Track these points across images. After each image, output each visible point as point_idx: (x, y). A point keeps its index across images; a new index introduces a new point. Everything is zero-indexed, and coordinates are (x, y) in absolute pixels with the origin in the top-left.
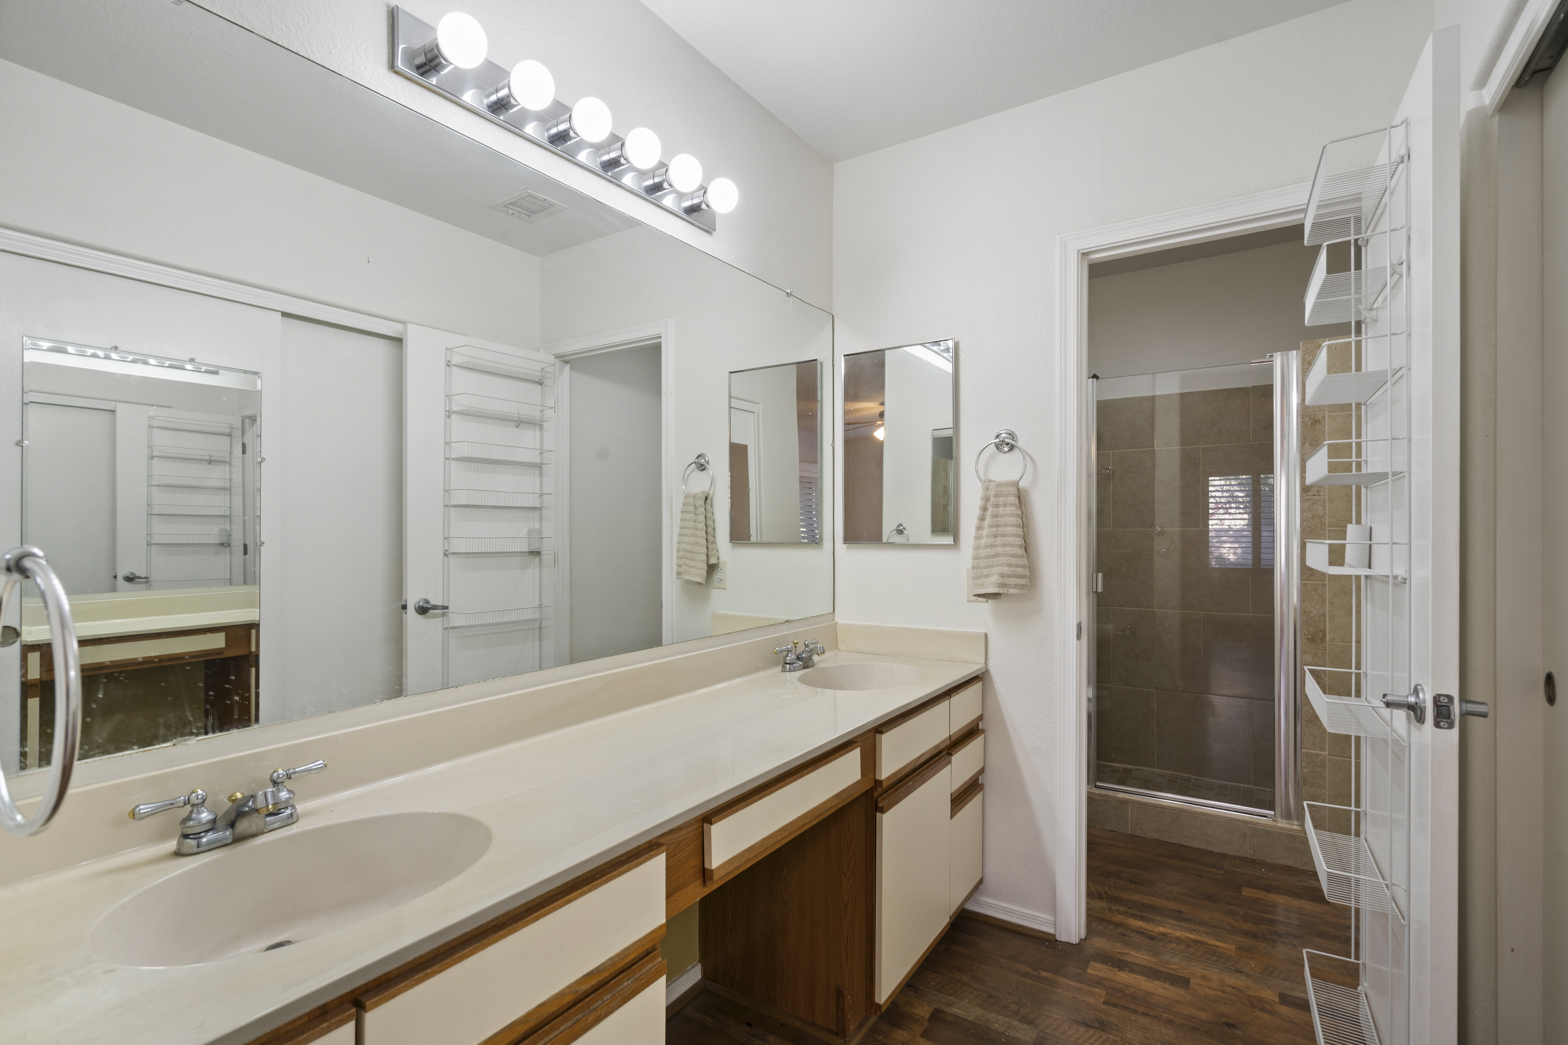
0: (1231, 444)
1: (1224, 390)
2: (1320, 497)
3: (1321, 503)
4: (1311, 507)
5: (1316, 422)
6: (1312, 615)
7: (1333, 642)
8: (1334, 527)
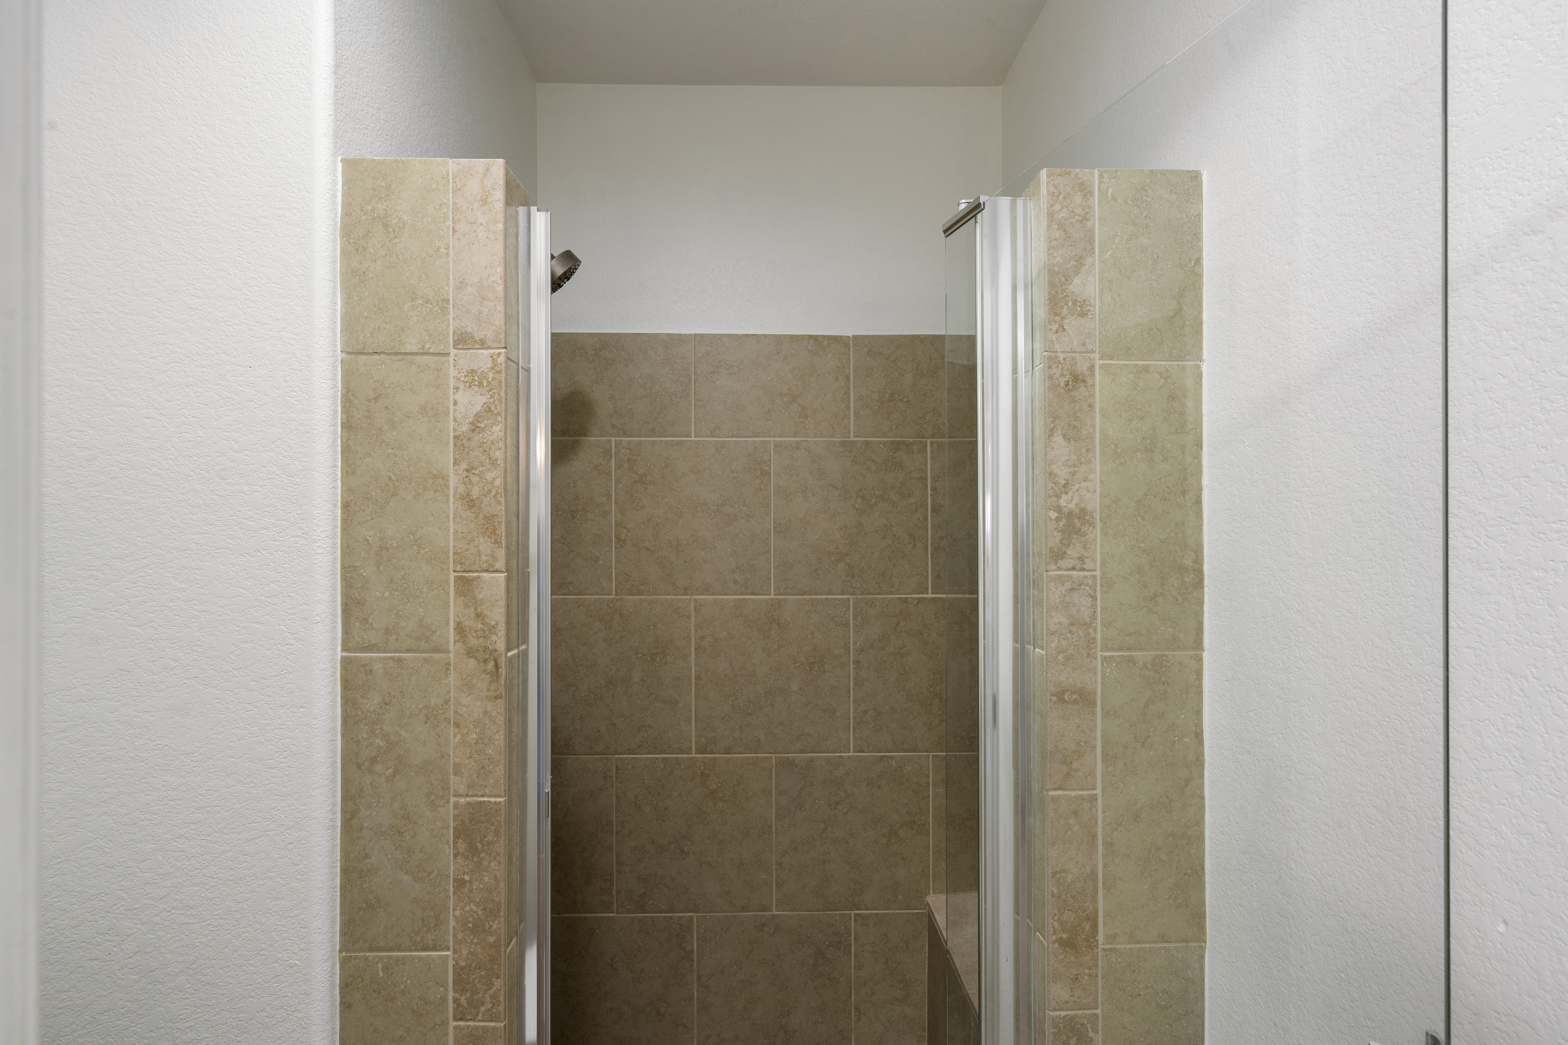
0: (821, 439)
1: (810, 337)
2: (1086, 573)
3: (1087, 588)
4: (1068, 599)
5: (1077, 380)
6: (1070, 878)
7: (1112, 943)
8: (1113, 650)
